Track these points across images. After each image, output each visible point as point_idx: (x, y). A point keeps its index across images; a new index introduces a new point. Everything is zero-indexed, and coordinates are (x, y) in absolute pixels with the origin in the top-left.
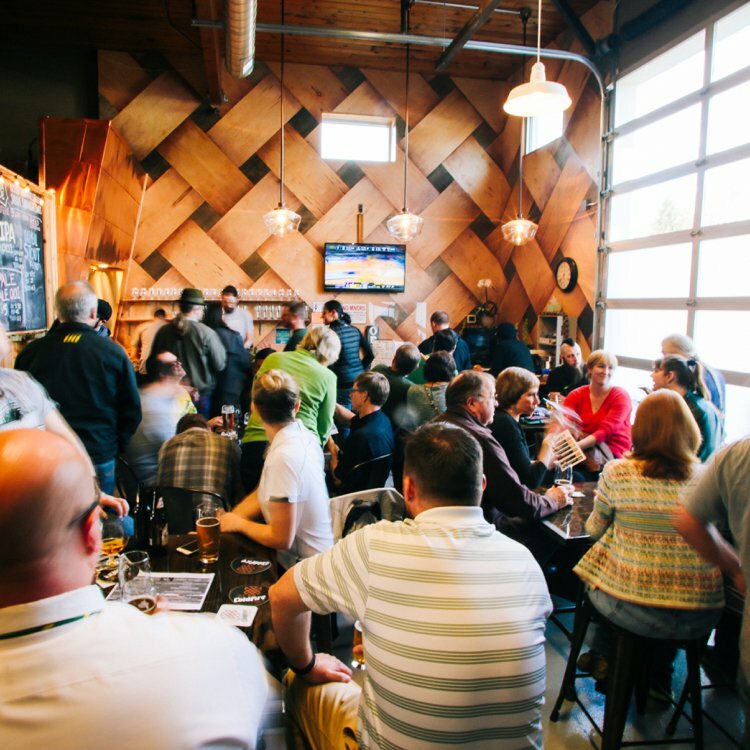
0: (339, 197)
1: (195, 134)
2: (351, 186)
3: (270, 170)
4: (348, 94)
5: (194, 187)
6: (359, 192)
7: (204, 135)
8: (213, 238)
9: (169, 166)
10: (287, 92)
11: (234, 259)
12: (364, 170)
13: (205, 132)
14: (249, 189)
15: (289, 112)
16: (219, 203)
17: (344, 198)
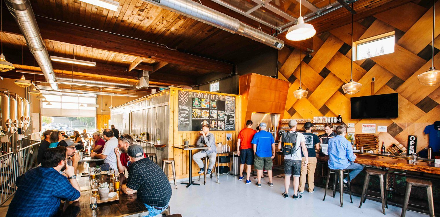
0: (362, 76)
1: (305, 65)
2: (368, 70)
3: (330, 72)
4: (366, 30)
5: (304, 84)
6: (373, 71)
7: (307, 65)
8: (309, 101)
9: (296, 78)
10: (338, 39)
11: (316, 107)
12: (375, 61)
13: (307, 64)
14: (322, 81)
15: (339, 46)
16: (311, 88)
17: (365, 76)
